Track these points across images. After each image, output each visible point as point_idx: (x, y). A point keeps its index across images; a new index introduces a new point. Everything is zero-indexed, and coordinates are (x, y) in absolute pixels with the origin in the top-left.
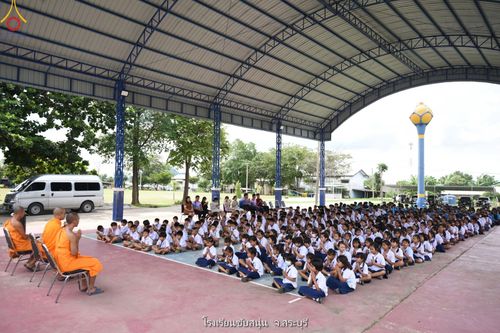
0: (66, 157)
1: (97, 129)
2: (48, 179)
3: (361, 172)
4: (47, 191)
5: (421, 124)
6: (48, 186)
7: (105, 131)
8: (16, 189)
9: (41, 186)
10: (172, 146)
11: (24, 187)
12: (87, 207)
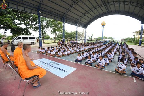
0: (26, 31)
1: (33, 25)
2: (21, 36)
3: (88, 36)
4: (22, 40)
5: (103, 25)
6: (22, 38)
7: (35, 25)
8: (14, 39)
9: (20, 38)
10: (51, 29)
11: (16, 38)
12: (32, 44)
